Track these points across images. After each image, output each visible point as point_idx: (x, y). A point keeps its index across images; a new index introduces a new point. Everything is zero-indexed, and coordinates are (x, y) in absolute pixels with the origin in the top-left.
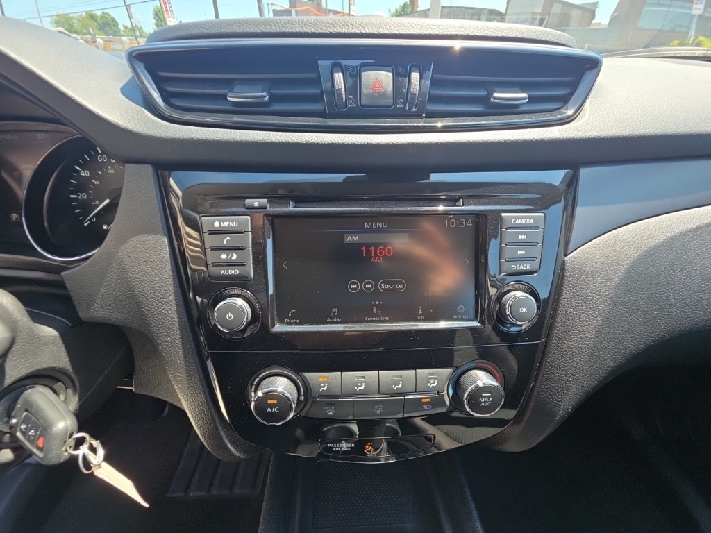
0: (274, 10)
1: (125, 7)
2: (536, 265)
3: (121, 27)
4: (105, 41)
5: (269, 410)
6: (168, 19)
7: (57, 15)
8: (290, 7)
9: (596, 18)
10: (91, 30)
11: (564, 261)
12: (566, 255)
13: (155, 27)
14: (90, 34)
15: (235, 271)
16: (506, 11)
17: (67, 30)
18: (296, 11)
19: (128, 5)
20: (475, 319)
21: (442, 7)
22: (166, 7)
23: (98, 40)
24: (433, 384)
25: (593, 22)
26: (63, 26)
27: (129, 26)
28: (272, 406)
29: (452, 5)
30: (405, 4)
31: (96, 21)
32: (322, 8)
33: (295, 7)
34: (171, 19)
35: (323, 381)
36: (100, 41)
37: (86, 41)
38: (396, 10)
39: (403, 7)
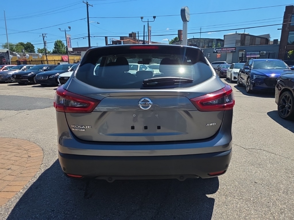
0: (112, 41)
3: (36, 49)
4: (30, 55)
8: (120, 40)
13: (54, 49)
14: (23, 52)
18: (123, 41)
29: (201, 38)
31: (24, 46)
32: (136, 40)
34: (70, 48)
36: (28, 55)
37: (20, 55)
38: (172, 40)
39: (175, 39)
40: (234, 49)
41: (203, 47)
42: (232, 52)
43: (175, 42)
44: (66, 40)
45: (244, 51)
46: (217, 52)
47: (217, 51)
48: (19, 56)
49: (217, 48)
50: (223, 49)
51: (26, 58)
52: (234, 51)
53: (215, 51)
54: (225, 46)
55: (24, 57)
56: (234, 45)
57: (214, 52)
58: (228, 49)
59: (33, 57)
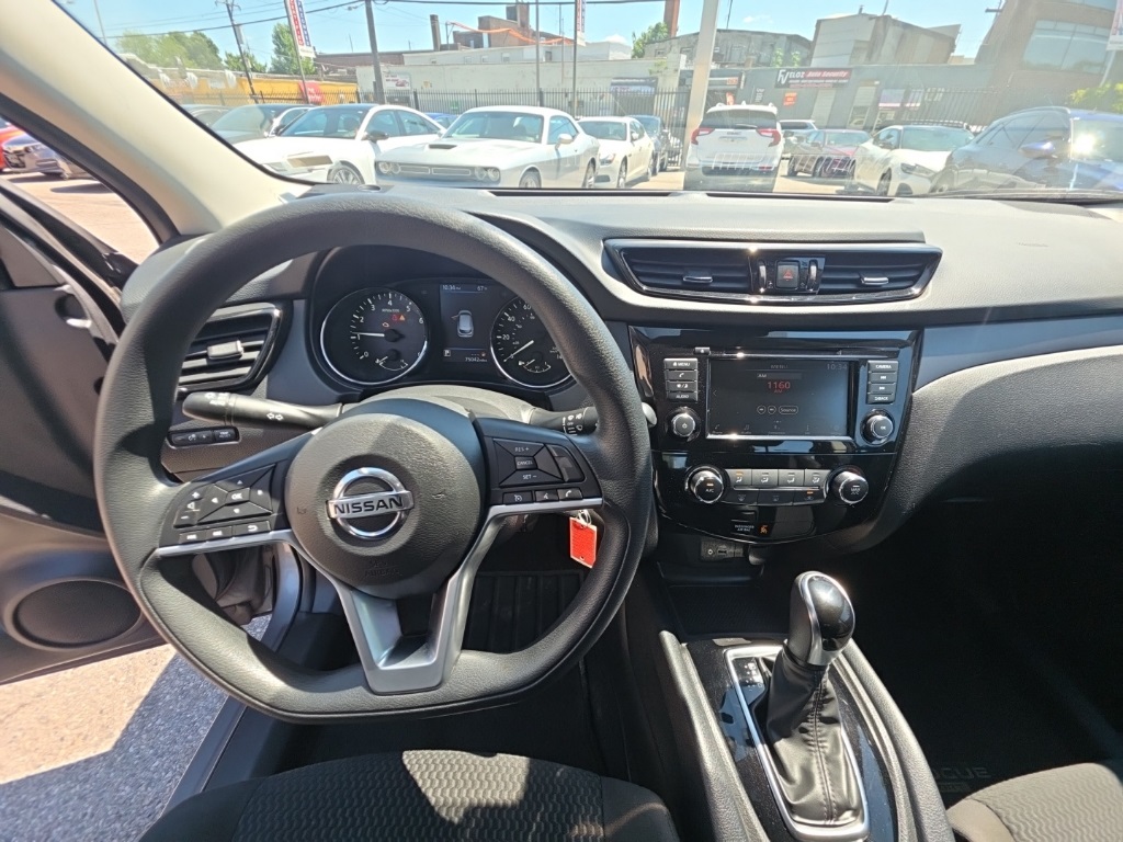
0: (455, 33)
1: (232, 28)
2: (892, 397)
3: (222, 55)
4: (199, 76)
5: (707, 490)
6: (300, 47)
7: (126, 36)
8: (480, 28)
9: (957, 49)
10: (179, 60)
12: (913, 391)
13: (275, 56)
14: (176, 65)
15: (685, 396)
16: (816, 37)
17: (139, 57)
18: (489, 35)
19: (239, 25)
20: (848, 435)
21: (719, 31)
22: (299, 30)
23: (188, 74)
24: (817, 481)
25: (952, 54)
26: (135, 52)
27: (236, 53)
28: (710, 488)
29: (729, 28)
30: (658, 26)
31: (183, 44)
32: (528, 31)
33: (488, 28)
34: (305, 47)
35: (738, 475)
36: (193, 76)
37: (171, 76)
38: (644, 35)
39: (654, 31)
40: (844, 74)
41: (743, 65)
42: (835, 85)
43: (654, 43)
44: (288, 17)
45: (877, 83)
46: (787, 85)
47: (789, 79)
48: (168, 79)
49: (789, 70)
50: (811, 74)
51: (188, 86)
52: (845, 81)
53: (783, 82)
54: (815, 63)
55: (181, 83)
56: (844, 62)
57: (778, 85)
58: (826, 74)
59: (211, 85)
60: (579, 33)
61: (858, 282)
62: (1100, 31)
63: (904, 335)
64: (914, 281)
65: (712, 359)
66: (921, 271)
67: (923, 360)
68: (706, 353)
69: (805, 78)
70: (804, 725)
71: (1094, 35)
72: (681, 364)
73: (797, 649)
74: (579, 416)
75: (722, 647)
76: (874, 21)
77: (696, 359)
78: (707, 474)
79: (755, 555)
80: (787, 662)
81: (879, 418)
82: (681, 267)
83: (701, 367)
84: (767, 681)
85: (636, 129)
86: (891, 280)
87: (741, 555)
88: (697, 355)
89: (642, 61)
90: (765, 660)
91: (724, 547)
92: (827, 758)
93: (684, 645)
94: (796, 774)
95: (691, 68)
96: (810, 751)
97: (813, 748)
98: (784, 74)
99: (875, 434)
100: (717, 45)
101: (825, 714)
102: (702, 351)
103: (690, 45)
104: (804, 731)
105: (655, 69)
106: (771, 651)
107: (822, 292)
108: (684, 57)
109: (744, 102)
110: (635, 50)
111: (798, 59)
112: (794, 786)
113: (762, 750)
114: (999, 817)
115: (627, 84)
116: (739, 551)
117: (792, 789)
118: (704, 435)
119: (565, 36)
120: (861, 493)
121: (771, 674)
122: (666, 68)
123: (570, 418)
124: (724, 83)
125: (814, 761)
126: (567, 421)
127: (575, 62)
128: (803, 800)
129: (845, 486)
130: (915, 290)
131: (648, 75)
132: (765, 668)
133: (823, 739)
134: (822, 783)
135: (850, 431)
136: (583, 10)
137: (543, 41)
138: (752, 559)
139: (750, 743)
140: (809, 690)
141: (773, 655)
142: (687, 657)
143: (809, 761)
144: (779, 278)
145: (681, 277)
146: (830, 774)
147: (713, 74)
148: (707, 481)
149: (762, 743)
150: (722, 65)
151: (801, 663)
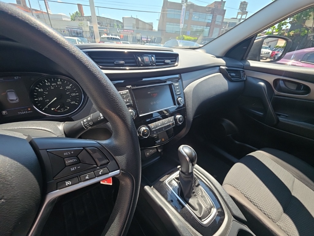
2: (181, 93)
5: (145, 133)
9: (153, 28)
11: (184, 92)
12: (184, 90)
15: (128, 104)
16: (123, 22)
21: (97, 16)
24: (171, 120)
28: (146, 132)
30: (77, 12)
35: (152, 125)
38: (73, 14)
40: (133, 31)
41: (107, 26)
43: (77, 17)
45: (140, 34)
47: (120, 31)
49: (120, 29)
52: (133, 33)
54: (125, 28)
56: (132, 28)
57: (118, 32)
58: (128, 31)
60: (48, 10)
61: (164, 62)
62: (178, 24)
63: (178, 76)
64: (175, 61)
65: (133, 90)
66: (176, 59)
67: (183, 82)
68: (130, 88)
69: (124, 31)
70: (193, 191)
71: (177, 25)
72: (123, 93)
73: (184, 170)
74: (89, 119)
75: (163, 181)
76: (135, 19)
77: (128, 91)
78: (143, 128)
79: (160, 149)
80: (183, 175)
81: (180, 98)
82: (112, 59)
83: (130, 92)
84: (179, 184)
85: (79, 41)
86: (171, 62)
87: (156, 151)
88: (128, 89)
89: (74, 22)
90: (176, 178)
91: (151, 150)
92: (201, 197)
93: (152, 187)
94: (197, 207)
95: (92, 26)
96: (197, 197)
97: (197, 196)
98: (118, 30)
99: (181, 103)
100: (97, 20)
101: (196, 184)
102: (129, 87)
103: (89, 19)
104: (194, 193)
105: (80, 25)
106: (176, 174)
107: (157, 65)
108: (89, 22)
109: (110, 35)
110: (71, 18)
111: (121, 27)
112: (198, 211)
113: (187, 206)
114: (231, 185)
115: (72, 28)
116: (155, 150)
117: (198, 212)
118: (138, 116)
119: (43, 11)
120: (182, 120)
121: (179, 182)
122: (84, 25)
123: (85, 121)
124: (103, 31)
125: (199, 199)
126: (84, 122)
127: (50, 19)
128: (202, 214)
129: (179, 120)
130: (176, 64)
131: (78, 26)
132: (177, 181)
133: (198, 191)
134: (204, 205)
135: (175, 104)
136: (47, 3)
137: (34, 12)
138: (159, 151)
139: (183, 206)
140: (192, 180)
141: (177, 175)
142: (155, 191)
143: (198, 200)
144: (145, 61)
145: (113, 63)
146: (204, 201)
147: (99, 28)
148: (144, 130)
149: (186, 204)
150: (101, 26)
151: (187, 174)
